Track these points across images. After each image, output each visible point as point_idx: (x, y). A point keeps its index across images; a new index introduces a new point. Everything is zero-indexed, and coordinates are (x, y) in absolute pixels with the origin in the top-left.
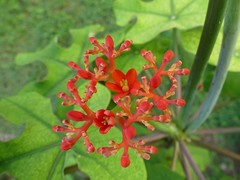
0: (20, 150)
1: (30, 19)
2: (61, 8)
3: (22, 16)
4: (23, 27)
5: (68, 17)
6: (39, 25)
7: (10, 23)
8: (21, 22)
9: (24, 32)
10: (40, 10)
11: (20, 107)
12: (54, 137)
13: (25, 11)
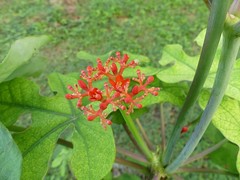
0: (45, 106)
1: (108, 35)
2: (137, 37)
3: (104, 30)
4: (101, 38)
5: (137, 46)
6: (113, 42)
7: (94, 31)
8: (102, 34)
9: (99, 42)
10: (120, 32)
11: (62, 83)
12: (69, 111)
13: (108, 28)
